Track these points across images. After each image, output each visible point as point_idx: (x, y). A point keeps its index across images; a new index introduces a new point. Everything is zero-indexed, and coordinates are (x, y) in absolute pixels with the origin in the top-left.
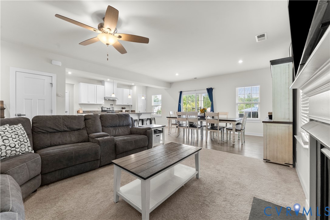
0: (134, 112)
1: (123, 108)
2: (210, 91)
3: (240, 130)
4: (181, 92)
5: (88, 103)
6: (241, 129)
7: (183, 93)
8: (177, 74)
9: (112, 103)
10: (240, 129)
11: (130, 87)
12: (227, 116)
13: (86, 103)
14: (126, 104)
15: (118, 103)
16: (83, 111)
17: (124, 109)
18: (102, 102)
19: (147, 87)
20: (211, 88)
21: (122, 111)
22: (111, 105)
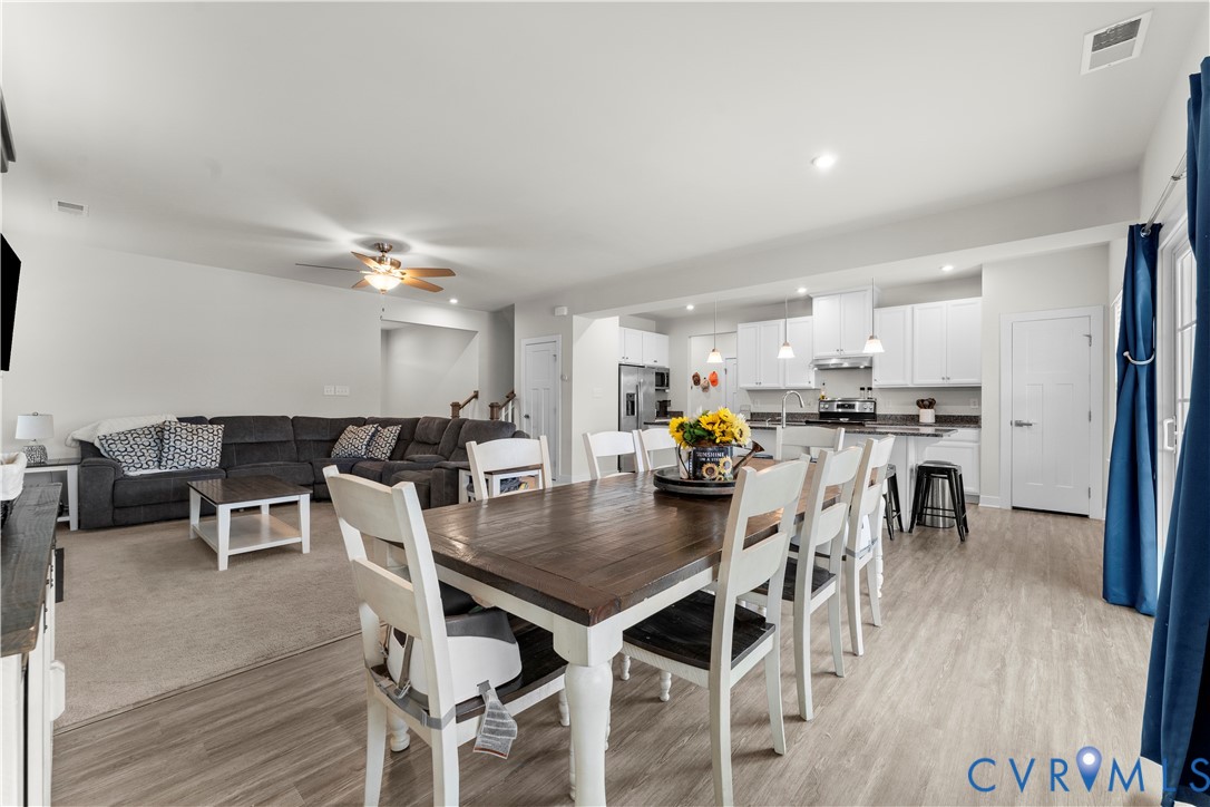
5: (757, 387)
9: (866, 379)
13: (753, 386)
16: (753, 414)
17: (929, 407)
22: (862, 389)
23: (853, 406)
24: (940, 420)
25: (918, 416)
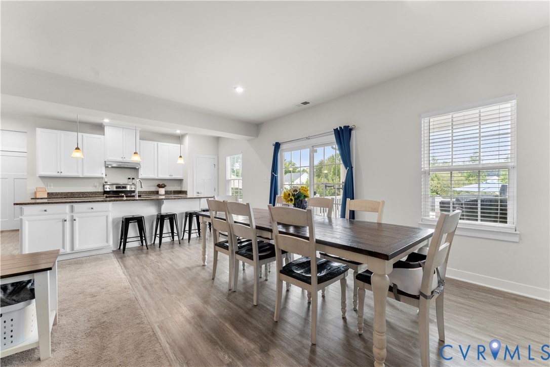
0: (183, 195)
1: (159, 186)
2: (343, 136)
3: (417, 297)
4: (277, 146)
5: (59, 175)
6: (421, 294)
7: (282, 147)
8: (240, 90)
9: (131, 174)
10: (416, 294)
11: (179, 139)
12: (380, 216)
13: (54, 174)
14: (167, 177)
15: (143, 174)
16: (48, 193)
17: (162, 187)
18: (101, 172)
19: (218, 139)
20: (346, 127)
21: (157, 193)
22: (129, 179)
23: (125, 188)
24: (167, 193)
25: (158, 191)
